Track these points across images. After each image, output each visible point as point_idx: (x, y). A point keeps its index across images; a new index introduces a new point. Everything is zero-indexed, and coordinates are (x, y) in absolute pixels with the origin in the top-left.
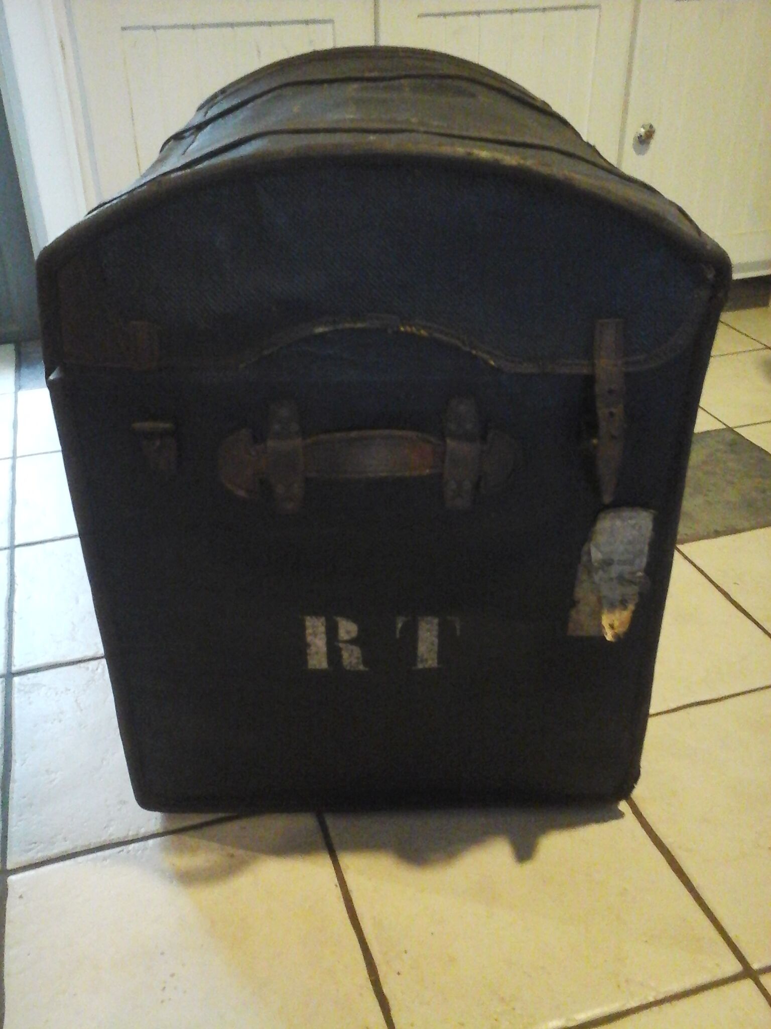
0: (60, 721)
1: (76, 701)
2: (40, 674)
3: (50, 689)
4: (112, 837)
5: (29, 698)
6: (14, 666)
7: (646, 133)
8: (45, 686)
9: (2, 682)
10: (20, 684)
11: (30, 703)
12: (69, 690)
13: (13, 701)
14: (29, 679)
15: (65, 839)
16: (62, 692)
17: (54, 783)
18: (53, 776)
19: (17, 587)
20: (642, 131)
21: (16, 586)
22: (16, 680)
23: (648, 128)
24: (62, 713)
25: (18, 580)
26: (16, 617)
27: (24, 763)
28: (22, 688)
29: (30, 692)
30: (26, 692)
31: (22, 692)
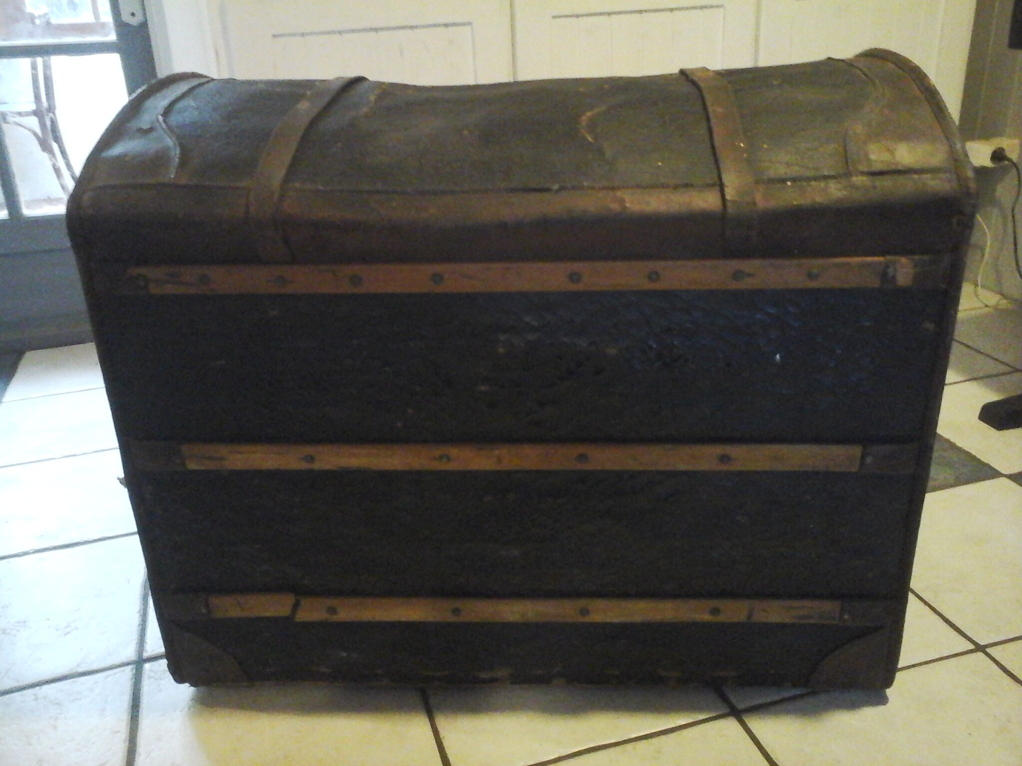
5: (159, 685)
6: (147, 651)
9: (132, 669)
10: (151, 671)
11: (160, 691)
13: (142, 689)
22: (147, 666)
27: (148, 756)
28: (152, 674)
29: (161, 679)
30: (156, 679)
31: (152, 680)
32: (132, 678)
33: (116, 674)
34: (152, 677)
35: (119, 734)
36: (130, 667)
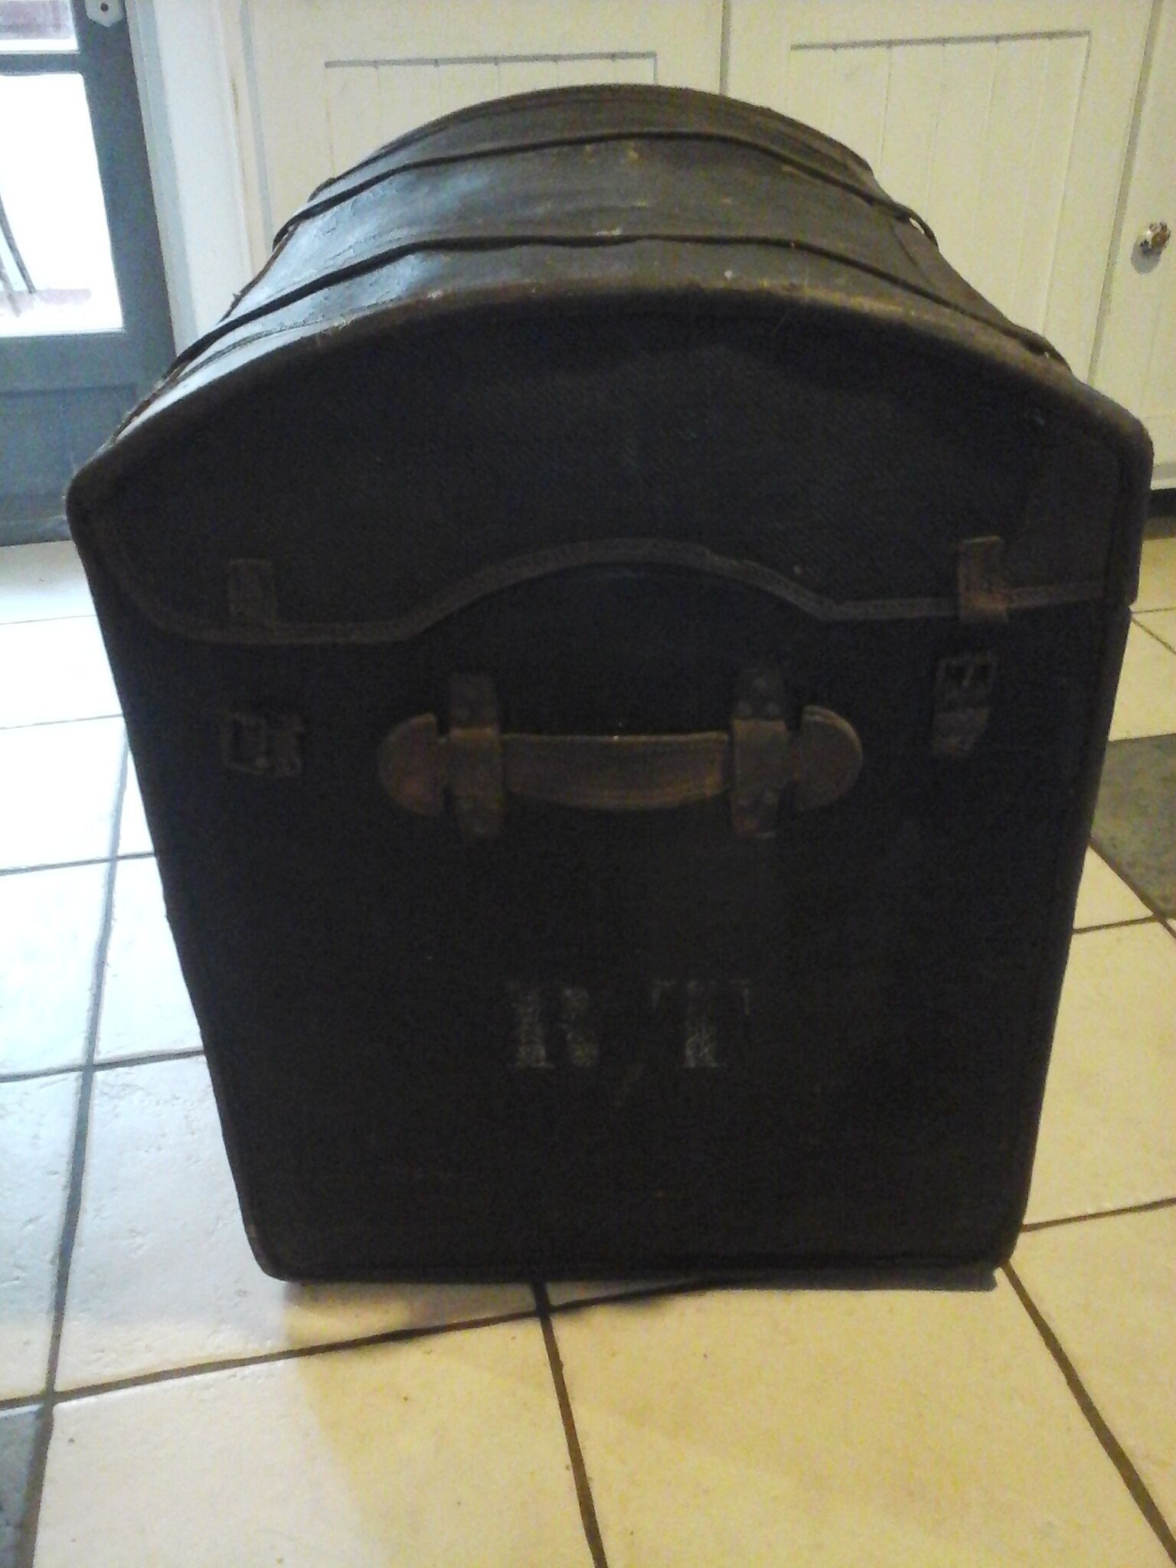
0: (159, 1149)
1: (186, 1117)
2: (136, 1069)
3: (149, 1094)
4: (221, 1351)
5: (116, 1107)
6: (99, 1053)
7: (1154, 238)
8: (141, 1088)
9: (77, 1079)
10: (104, 1083)
11: (117, 1116)
12: (178, 1099)
13: (90, 1111)
14: (117, 1076)
15: (148, 1348)
16: (166, 1102)
17: (140, 1252)
18: (139, 1240)
19: (116, 926)
20: (1149, 234)
21: (113, 923)
22: (100, 1076)
23: (1159, 230)
24: (163, 1135)
25: (117, 912)
26: (109, 973)
27: (98, 1215)
28: (106, 1089)
29: (118, 1097)
30: (113, 1098)
31: (106, 1097)
32: (77, 1093)
33: (53, 1083)
34: (106, 1094)
35: (57, 1176)
36: (74, 1075)
